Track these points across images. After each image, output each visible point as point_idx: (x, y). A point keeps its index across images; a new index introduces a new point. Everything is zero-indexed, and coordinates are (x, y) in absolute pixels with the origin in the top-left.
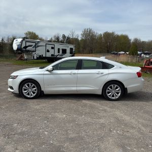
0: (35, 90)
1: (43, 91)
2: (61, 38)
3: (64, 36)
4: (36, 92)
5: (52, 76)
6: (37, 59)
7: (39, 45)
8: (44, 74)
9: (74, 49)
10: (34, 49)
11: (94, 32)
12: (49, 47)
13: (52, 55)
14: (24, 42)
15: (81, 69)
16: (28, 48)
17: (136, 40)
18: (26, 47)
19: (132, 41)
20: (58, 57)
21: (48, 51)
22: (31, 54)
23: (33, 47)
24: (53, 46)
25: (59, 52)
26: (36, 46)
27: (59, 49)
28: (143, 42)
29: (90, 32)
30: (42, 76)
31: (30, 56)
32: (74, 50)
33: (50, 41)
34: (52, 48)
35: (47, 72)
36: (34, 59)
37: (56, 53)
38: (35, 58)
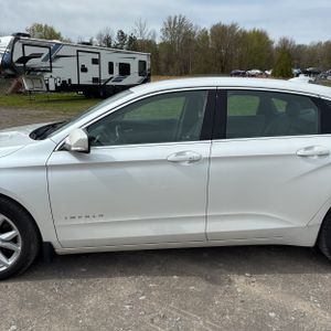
0: (14, 240)
1: (50, 244)
2: (115, 40)
3: (122, 35)
4: (18, 248)
5: (86, 174)
6: (58, 89)
7: (60, 53)
8: (47, 167)
9: (148, 62)
10: (48, 64)
11: (191, 25)
12: (86, 60)
13: (95, 80)
14: (18, 46)
15: (223, 136)
16: (31, 63)
17: (285, 42)
18: (24, 59)
19: (275, 45)
20: (110, 83)
21: (84, 70)
22: (39, 78)
23: (45, 60)
24: (96, 56)
25: (111, 71)
26: (51, 57)
27: (111, 64)
28: (299, 46)
29: (180, 24)
30: (43, 174)
31: (37, 84)
32: (148, 67)
33: (88, 44)
34: (95, 62)
35: (65, 158)
36: (48, 90)
37: (105, 75)
38: (52, 87)
